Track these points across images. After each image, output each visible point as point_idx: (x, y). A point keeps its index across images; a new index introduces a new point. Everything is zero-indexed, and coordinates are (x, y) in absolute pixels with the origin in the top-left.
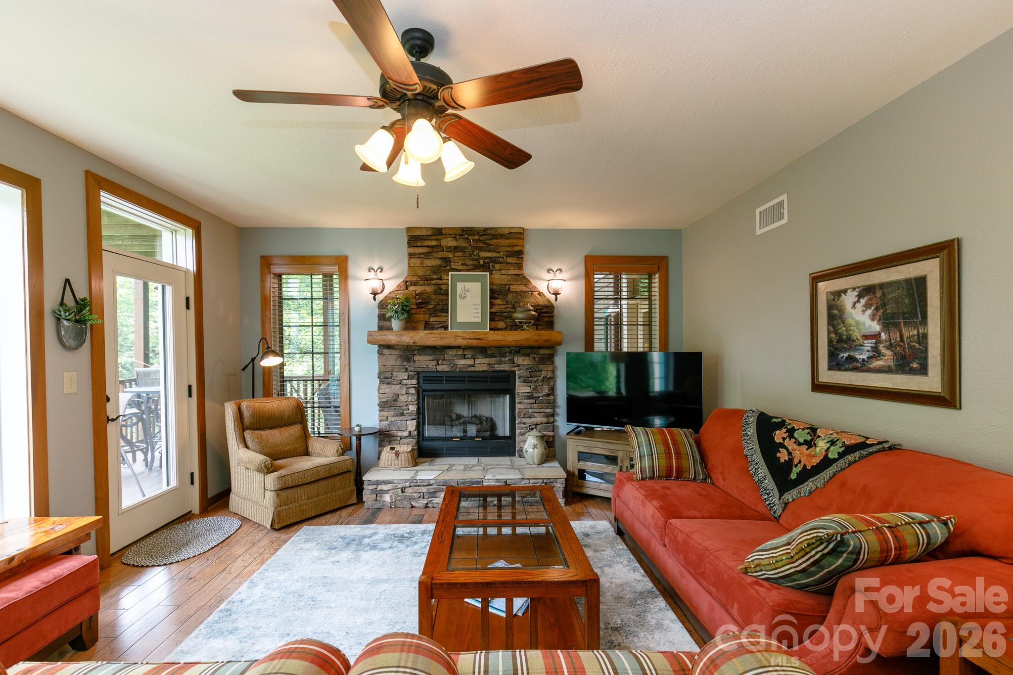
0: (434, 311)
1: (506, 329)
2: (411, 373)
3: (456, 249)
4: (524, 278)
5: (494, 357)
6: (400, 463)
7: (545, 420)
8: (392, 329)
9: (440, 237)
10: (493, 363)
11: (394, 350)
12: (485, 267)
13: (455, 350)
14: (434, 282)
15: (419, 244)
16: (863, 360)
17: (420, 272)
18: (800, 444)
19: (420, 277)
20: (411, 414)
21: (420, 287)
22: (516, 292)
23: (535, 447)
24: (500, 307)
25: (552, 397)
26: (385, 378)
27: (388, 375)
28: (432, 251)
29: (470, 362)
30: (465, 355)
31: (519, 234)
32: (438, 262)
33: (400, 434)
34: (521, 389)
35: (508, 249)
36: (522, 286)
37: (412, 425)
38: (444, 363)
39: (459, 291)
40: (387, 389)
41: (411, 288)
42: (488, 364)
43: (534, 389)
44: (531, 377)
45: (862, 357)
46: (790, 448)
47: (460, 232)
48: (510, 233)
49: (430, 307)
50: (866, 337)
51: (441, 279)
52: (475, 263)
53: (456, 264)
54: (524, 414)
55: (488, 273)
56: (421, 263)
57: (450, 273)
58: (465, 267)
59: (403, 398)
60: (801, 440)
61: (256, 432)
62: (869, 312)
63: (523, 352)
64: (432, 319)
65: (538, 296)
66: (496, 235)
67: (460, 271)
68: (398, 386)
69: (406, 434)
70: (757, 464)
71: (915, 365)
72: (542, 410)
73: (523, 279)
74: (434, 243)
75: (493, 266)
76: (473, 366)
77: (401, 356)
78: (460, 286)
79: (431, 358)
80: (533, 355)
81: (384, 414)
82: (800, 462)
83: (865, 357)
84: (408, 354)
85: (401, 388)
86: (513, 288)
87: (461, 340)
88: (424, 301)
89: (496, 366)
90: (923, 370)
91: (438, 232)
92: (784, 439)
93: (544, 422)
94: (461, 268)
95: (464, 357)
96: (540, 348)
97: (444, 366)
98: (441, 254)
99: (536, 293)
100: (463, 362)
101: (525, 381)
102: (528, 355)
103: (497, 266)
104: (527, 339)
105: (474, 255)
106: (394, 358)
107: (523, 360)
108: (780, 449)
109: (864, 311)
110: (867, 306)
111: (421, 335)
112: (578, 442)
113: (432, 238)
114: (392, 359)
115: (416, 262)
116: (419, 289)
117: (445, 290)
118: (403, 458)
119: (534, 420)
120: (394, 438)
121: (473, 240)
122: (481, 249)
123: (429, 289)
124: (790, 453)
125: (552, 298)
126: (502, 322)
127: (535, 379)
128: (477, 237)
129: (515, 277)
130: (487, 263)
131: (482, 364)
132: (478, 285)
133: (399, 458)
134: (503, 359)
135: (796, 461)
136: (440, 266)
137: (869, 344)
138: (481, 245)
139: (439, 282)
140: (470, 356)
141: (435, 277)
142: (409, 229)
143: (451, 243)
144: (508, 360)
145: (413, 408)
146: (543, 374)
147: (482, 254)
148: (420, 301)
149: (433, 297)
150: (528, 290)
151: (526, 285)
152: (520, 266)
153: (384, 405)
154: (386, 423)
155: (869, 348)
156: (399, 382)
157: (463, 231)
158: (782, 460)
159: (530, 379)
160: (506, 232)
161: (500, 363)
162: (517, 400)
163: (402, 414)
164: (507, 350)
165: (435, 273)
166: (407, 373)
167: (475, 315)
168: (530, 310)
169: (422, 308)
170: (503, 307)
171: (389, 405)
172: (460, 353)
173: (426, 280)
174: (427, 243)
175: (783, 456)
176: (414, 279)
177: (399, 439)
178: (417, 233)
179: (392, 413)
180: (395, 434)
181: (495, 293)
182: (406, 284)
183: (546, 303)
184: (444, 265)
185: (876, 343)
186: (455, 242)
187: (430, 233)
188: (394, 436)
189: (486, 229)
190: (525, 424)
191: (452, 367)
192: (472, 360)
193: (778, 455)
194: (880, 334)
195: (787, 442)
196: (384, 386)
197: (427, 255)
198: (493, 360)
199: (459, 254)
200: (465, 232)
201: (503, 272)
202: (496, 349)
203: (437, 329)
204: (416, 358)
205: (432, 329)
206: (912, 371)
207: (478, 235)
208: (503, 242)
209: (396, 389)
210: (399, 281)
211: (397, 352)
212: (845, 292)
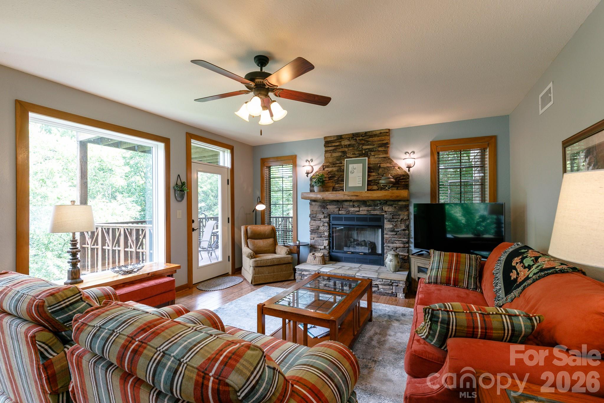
0: (338, 181)
1: (378, 190)
2: (325, 215)
3: (349, 145)
4: (389, 159)
5: (371, 206)
6: (316, 262)
7: (402, 245)
8: (314, 191)
9: (340, 140)
10: (370, 210)
11: (317, 203)
12: (366, 155)
13: (349, 202)
14: (337, 165)
15: (330, 145)
17: (331, 160)
18: (525, 268)
19: (330, 163)
20: (325, 237)
21: (330, 168)
22: (384, 168)
23: (391, 261)
24: (374, 177)
25: (407, 232)
26: (313, 217)
27: (314, 215)
28: (336, 148)
29: (357, 209)
30: (354, 205)
31: (387, 133)
32: (340, 154)
33: (320, 247)
34: (388, 226)
35: (379, 143)
36: (388, 164)
37: (326, 243)
38: (343, 209)
39: (350, 169)
40: (314, 223)
41: (326, 169)
42: (367, 211)
43: (395, 226)
44: (393, 218)
46: (518, 270)
47: (351, 136)
48: (381, 133)
49: (336, 179)
51: (341, 163)
52: (360, 152)
53: (350, 154)
54: (389, 241)
55: (367, 158)
56: (331, 156)
57: (345, 160)
58: (354, 156)
59: (322, 228)
60: (526, 265)
61: (253, 240)
63: (389, 204)
64: (337, 186)
65: (398, 170)
66: (372, 135)
67: (351, 158)
68: (319, 222)
69: (323, 247)
70: (498, 279)
72: (400, 239)
73: (388, 160)
74: (337, 144)
75: (370, 153)
76: (359, 211)
77: (320, 206)
78: (351, 166)
79: (336, 207)
80: (395, 206)
81: (313, 236)
84: (324, 204)
85: (320, 222)
86: (382, 165)
88: (332, 176)
89: (372, 212)
91: (340, 138)
92: (517, 263)
93: (401, 246)
94: (352, 156)
95: (354, 206)
96: (400, 201)
97: (343, 211)
98: (341, 150)
99: (396, 168)
100: (353, 209)
101: (389, 221)
102: (391, 205)
103: (372, 153)
104: (385, 195)
105: (359, 148)
106: (317, 206)
107: (388, 208)
108: (513, 270)
111: (326, 194)
112: (418, 260)
113: (336, 141)
114: (317, 208)
115: (329, 155)
116: (330, 169)
117: (343, 169)
118: (318, 260)
119: (395, 245)
120: (317, 249)
121: (359, 140)
122: (363, 144)
123: (335, 169)
124: (518, 274)
125: (406, 170)
126: (375, 186)
127: (396, 220)
128: (361, 138)
129: (383, 159)
130: (367, 152)
131: (363, 211)
132: (360, 165)
133: (316, 259)
134: (376, 208)
135: (519, 278)
136: (341, 156)
138: (363, 142)
139: (341, 165)
140: (356, 206)
141: (338, 162)
142: (325, 138)
143: (346, 142)
144: (379, 208)
145: (326, 234)
146: (401, 217)
147: (364, 147)
148: (330, 176)
149: (337, 173)
150: (391, 166)
151: (390, 163)
152: (386, 152)
154: (313, 241)
156: (319, 219)
157: (354, 135)
158: (512, 278)
159: (393, 220)
160: (378, 132)
161: (374, 210)
162: (385, 232)
163: (321, 237)
164: (379, 202)
165: (338, 160)
166: (323, 215)
167: (359, 182)
168: (390, 178)
169: (331, 179)
170: (376, 177)
171: (314, 231)
172: (351, 204)
173: (334, 164)
174: (334, 144)
175: (513, 275)
176: (327, 164)
177: (319, 250)
178: (329, 139)
179: (316, 236)
180: (317, 247)
181: (371, 170)
182: (324, 167)
183: (403, 173)
184: (343, 155)
186: (349, 142)
187: (335, 139)
188: (317, 248)
189: (366, 133)
190: (389, 247)
191: (347, 212)
192: (358, 208)
193: (511, 274)
195: (518, 266)
196: (313, 221)
197: (334, 151)
198: (370, 208)
199: (351, 148)
200: (354, 136)
201: (376, 156)
202: (372, 202)
203: (339, 191)
204: (328, 207)
205: (336, 191)
207: (362, 136)
208: (376, 139)
209: (318, 223)
210: (320, 166)
211: (318, 204)
212: (578, 153)
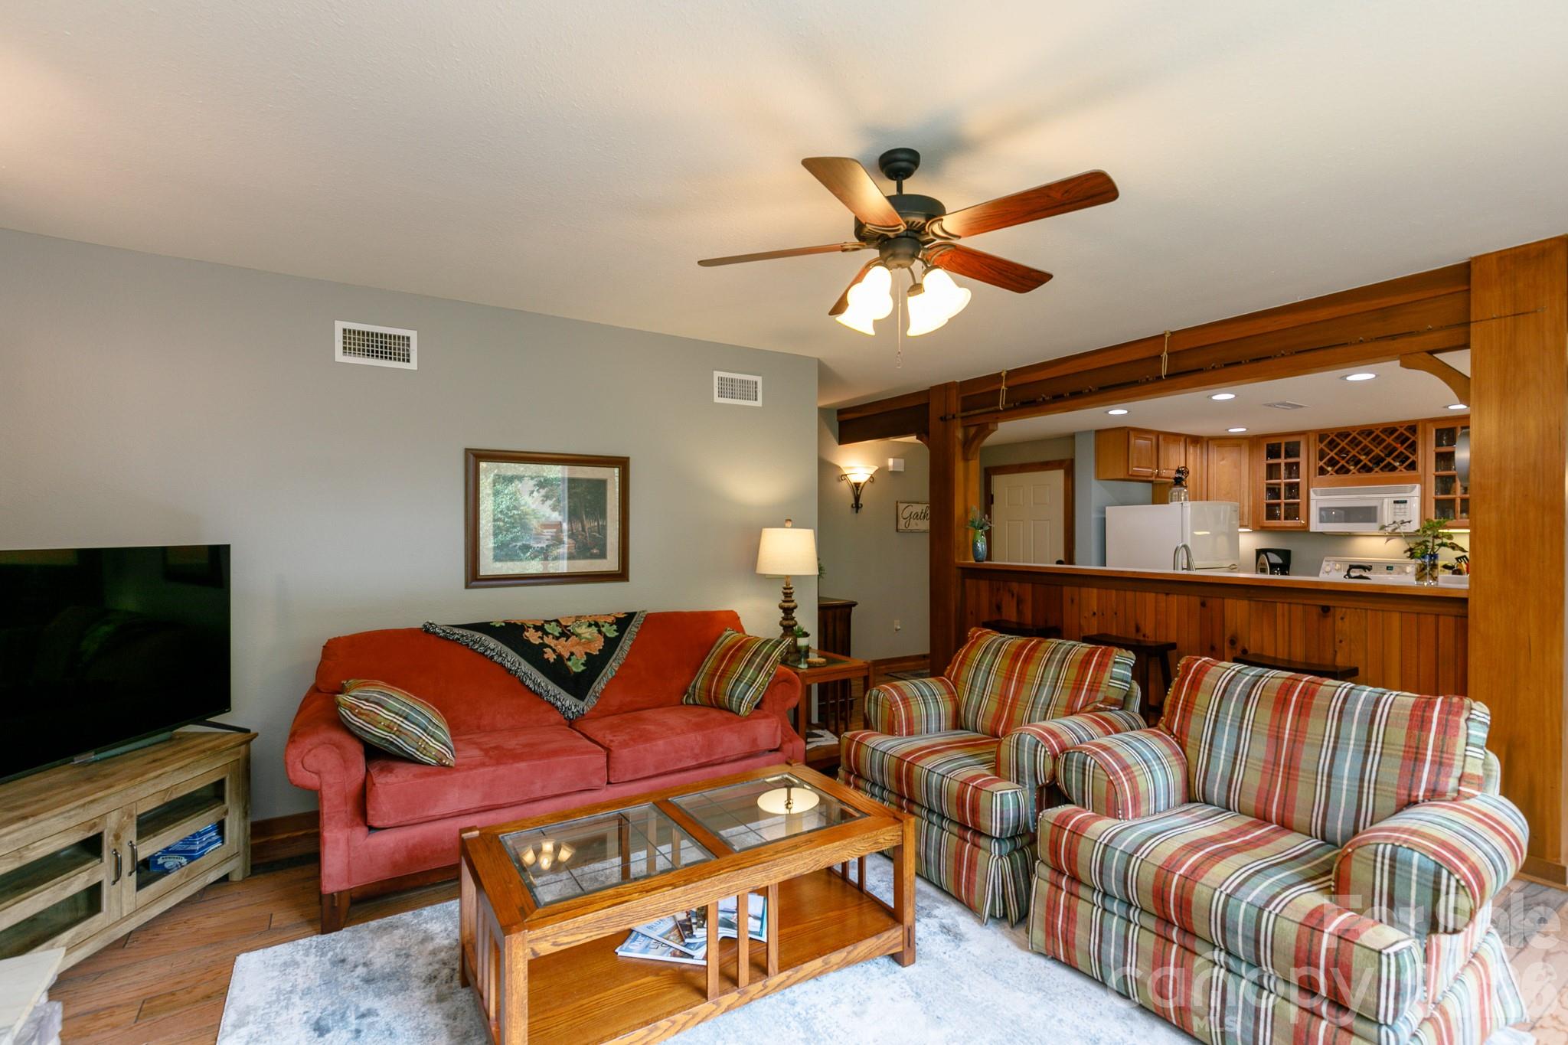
16: (542, 548)
18: (557, 638)
45: (540, 545)
46: (552, 645)
50: (546, 526)
60: (557, 634)
62: (549, 502)
70: (531, 675)
71: (595, 551)
82: (572, 654)
83: (544, 546)
90: (602, 555)
92: (542, 638)
108: (544, 650)
109: (543, 502)
110: (547, 497)
124: (554, 651)
135: (566, 655)
137: (548, 533)
155: (549, 537)
158: (552, 660)
175: (550, 656)
185: (556, 532)
193: (546, 656)
194: (560, 524)
195: (547, 640)
206: (593, 557)
212: (518, 478)
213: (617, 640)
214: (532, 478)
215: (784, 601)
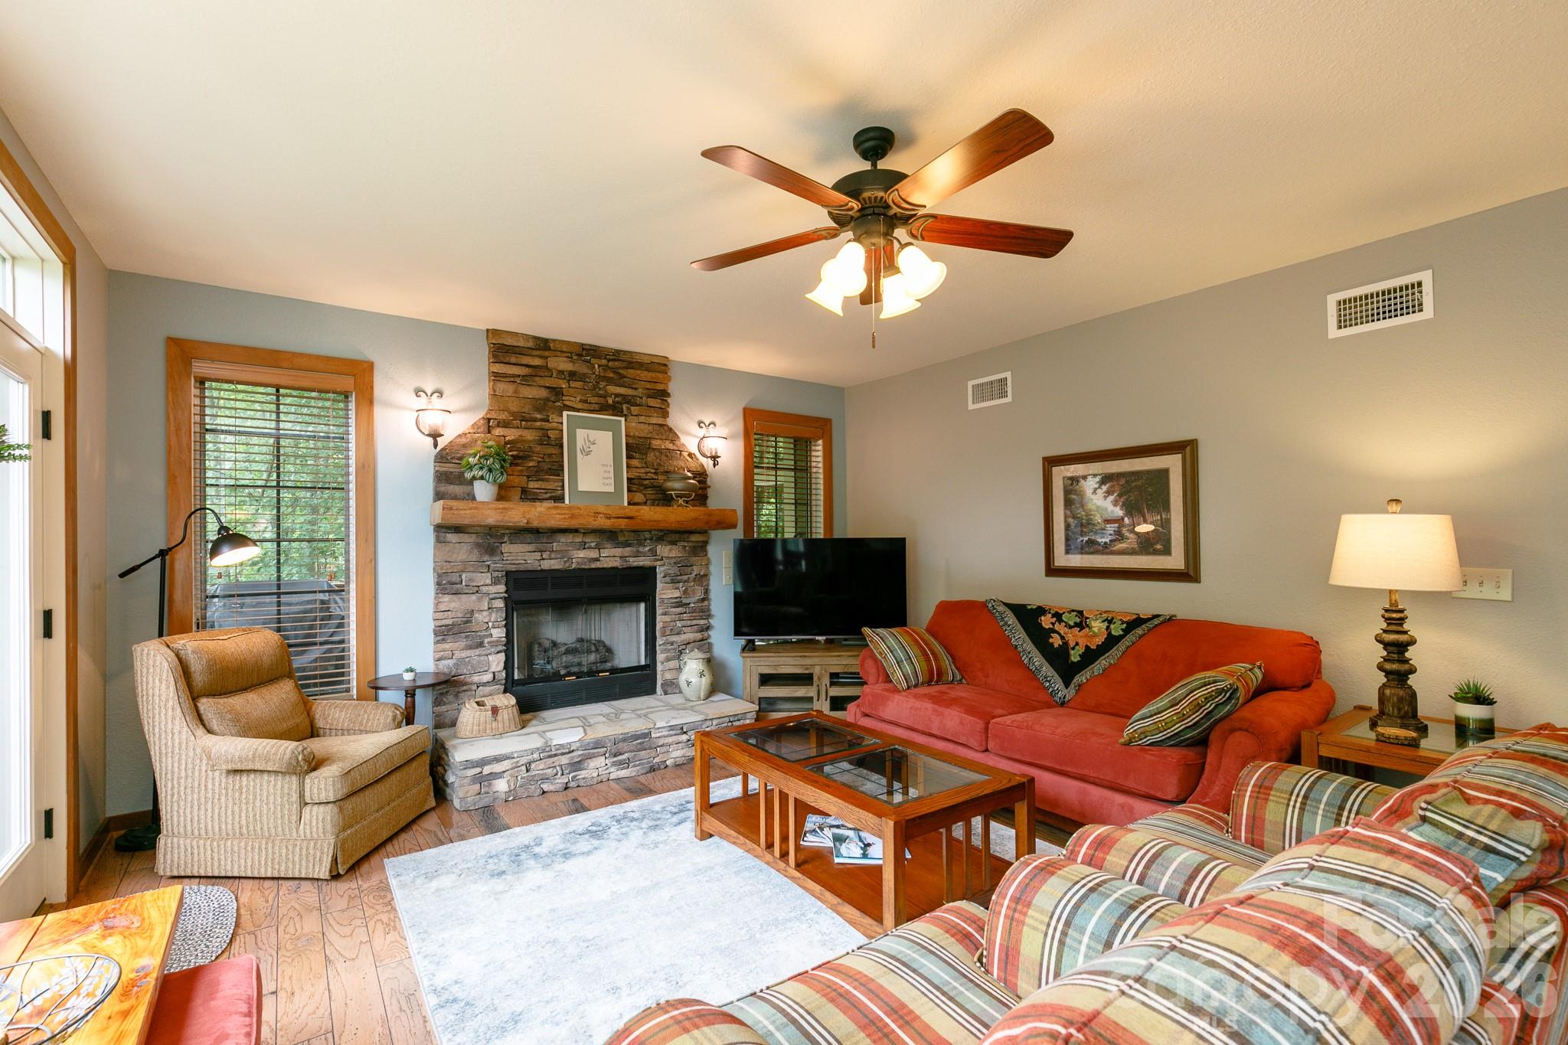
0: (537, 471)
1: (645, 503)
2: (496, 574)
3: (572, 375)
4: (671, 430)
5: (629, 545)
6: (501, 725)
7: (699, 636)
8: (474, 498)
9: (547, 353)
10: (627, 555)
11: (467, 536)
12: (615, 409)
13: (571, 535)
14: (538, 424)
15: (513, 360)
16: (1106, 543)
17: (514, 406)
18: (1071, 627)
19: (513, 414)
20: (493, 644)
21: (513, 430)
22: (660, 451)
23: (700, 675)
24: (639, 470)
25: (706, 603)
26: (446, 584)
27: (455, 578)
28: (534, 373)
29: (593, 554)
30: (585, 543)
31: (660, 367)
32: (543, 393)
33: (476, 679)
34: (665, 592)
35: (649, 386)
36: (667, 442)
37: (497, 662)
38: (553, 556)
39: (580, 444)
40: (455, 605)
41: (498, 431)
42: (621, 557)
43: (685, 592)
44: (681, 575)
45: (1104, 540)
46: (1062, 632)
47: (578, 350)
48: (651, 362)
49: (531, 464)
50: (1108, 521)
51: (548, 421)
52: (602, 400)
53: (572, 399)
54: (672, 630)
55: (623, 419)
56: (516, 392)
57: (565, 413)
58: (586, 406)
59: (481, 617)
60: (1072, 623)
61: (221, 700)
62: (1111, 498)
63: (669, 539)
64: (532, 485)
65: (688, 458)
66: (632, 363)
67: (578, 410)
68: (474, 597)
69: (488, 677)
70: (1029, 653)
71: (1159, 547)
72: (695, 622)
73: (671, 434)
74: (537, 362)
75: (629, 409)
76: (597, 560)
77: (478, 545)
78: (581, 434)
79: (531, 547)
80: (682, 543)
81: (446, 646)
82: (1077, 644)
83: (1107, 540)
84: (493, 541)
85: (480, 600)
86: (656, 443)
87: (604, 520)
88: (521, 454)
89: (631, 559)
90: (1167, 551)
91: (543, 345)
92: (1053, 624)
93: (698, 639)
94: (579, 406)
95: (583, 546)
96: (691, 532)
97: (552, 562)
98: (548, 382)
99: (685, 454)
100: (582, 554)
101: (673, 582)
102: (674, 543)
103: (635, 410)
105: (600, 389)
106: (466, 547)
107: (670, 550)
108: (1051, 634)
109: (1105, 497)
110: (1109, 493)
112: (760, 661)
113: (535, 353)
114: (463, 549)
115: (504, 388)
116: (511, 434)
117: (557, 439)
118: (506, 717)
119: (683, 637)
120: (465, 688)
121: (599, 366)
122: (610, 381)
123: (530, 435)
124: (1062, 638)
125: (708, 463)
126: (639, 494)
127: (685, 577)
128: (604, 362)
129: (657, 428)
130: (618, 403)
131: (610, 557)
132: (608, 436)
133: (499, 718)
134: (641, 549)
135: (1072, 644)
136: (547, 400)
137: (1111, 528)
138: (611, 375)
139: (546, 425)
140: (593, 545)
141: (539, 416)
142: (491, 333)
143: (565, 365)
144: (650, 550)
145: (499, 633)
146: (696, 570)
147: (612, 389)
148: (514, 453)
149: (538, 448)
150: (675, 448)
151: (672, 441)
152: (665, 414)
153: (443, 633)
154: (450, 662)
155: (1112, 532)
156: (476, 589)
157: (583, 349)
158: (1056, 646)
159: (679, 578)
160: (647, 360)
161: (637, 555)
162: (659, 611)
163: (481, 645)
164: (648, 535)
165: (539, 410)
166: (489, 574)
167: (606, 481)
168: (690, 478)
169: (517, 465)
170: (643, 471)
171: (456, 630)
172: (579, 539)
173: (523, 419)
174: (526, 360)
175: (1056, 641)
176: (503, 416)
177: (474, 687)
178: (509, 341)
179: (462, 644)
180: (468, 680)
181: (636, 448)
182: (488, 424)
183: (699, 469)
184: (553, 399)
185: (1119, 527)
186: (571, 364)
187: (530, 344)
188: (466, 684)
189: (618, 352)
190: (672, 644)
191: (565, 562)
192: (597, 550)
193: (1051, 640)
194: (1123, 519)
195: (1057, 627)
196: (447, 598)
197: (526, 380)
198: (627, 551)
199: (579, 384)
200: (587, 352)
201: (642, 419)
202: (632, 534)
203: (541, 500)
204: (505, 548)
205: (534, 500)
206: (1156, 552)
207: (605, 358)
208: (644, 375)
209: (469, 601)
210: (477, 416)
211: (472, 538)
212: (1085, 478)
213: (1119, 639)
214: (1095, 475)
215: (1385, 631)
